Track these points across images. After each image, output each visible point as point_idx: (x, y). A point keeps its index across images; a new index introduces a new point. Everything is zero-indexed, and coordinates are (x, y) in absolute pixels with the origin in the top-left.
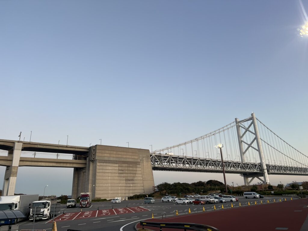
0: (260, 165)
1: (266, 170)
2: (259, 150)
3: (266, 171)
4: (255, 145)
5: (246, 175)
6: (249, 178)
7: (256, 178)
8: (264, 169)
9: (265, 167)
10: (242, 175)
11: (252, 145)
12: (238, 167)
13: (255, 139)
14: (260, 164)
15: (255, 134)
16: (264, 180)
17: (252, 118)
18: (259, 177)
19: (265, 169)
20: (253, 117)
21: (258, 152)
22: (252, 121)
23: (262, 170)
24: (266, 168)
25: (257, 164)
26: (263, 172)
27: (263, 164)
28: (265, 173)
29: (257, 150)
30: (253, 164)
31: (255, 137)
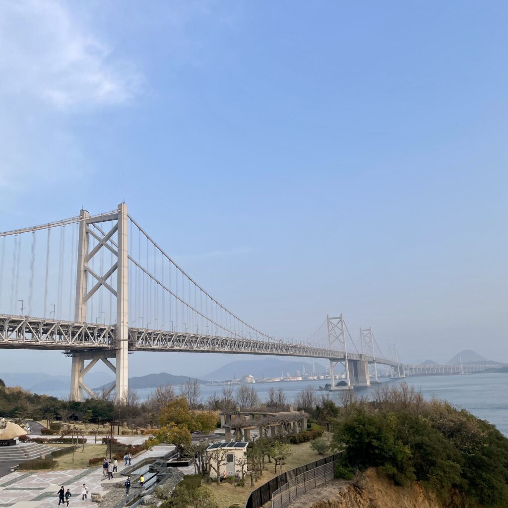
0: (112, 330)
1: (126, 343)
2: (118, 294)
3: (124, 345)
5: (78, 354)
6: (84, 361)
7: (100, 360)
8: (122, 338)
9: (124, 334)
10: (69, 353)
11: (108, 281)
13: (115, 267)
14: (113, 328)
15: (118, 254)
16: (115, 366)
17: (117, 216)
18: (108, 359)
19: (124, 340)
20: (120, 213)
21: (115, 298)
22: (116, 222)
23: (115, 342)
24: (126, 337)
25: (106, 327)
26: (116, 348)
27: (122, 328)
28: (122, 350)
29: (115, 294)
30: (94, 328)
31: (117, 263)
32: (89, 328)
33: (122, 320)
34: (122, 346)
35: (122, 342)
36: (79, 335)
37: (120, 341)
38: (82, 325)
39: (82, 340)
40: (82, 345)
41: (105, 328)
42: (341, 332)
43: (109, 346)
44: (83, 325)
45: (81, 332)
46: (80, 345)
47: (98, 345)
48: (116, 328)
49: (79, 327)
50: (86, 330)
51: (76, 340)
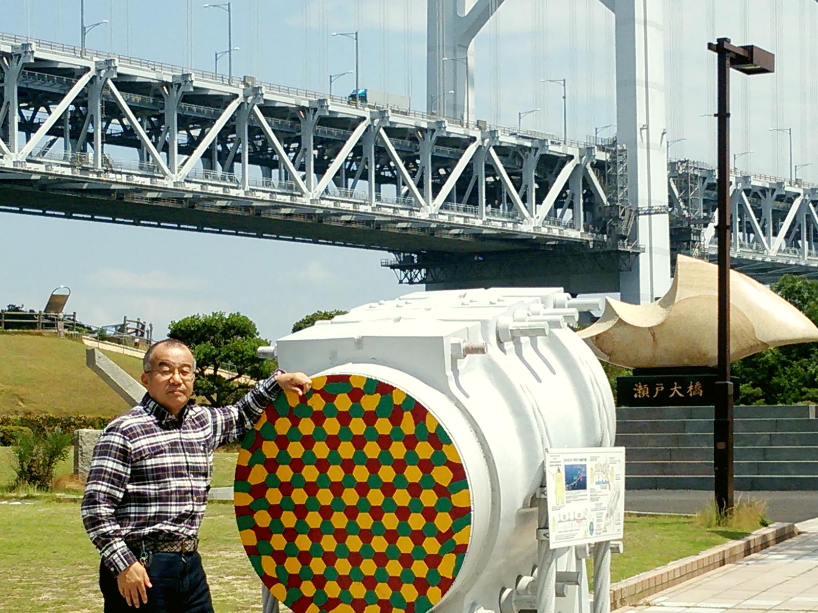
0: (599, 166)
1: (661, 224)
3: (654, 234)
8: (643, 204)
9: (650, 186)
12: (321, 170)
14: (602, 156)
19: (649, 213)
24: (661, 198)
25: (573, 151)
27: (641, 153)
28: (643, 259)
30: (524, 148)
32: (502, 151)
33: (641, 121)
35: (643, 220)
37: (637, 213)
38: (472, 134)
39: (474, 200)
40: (478, 223)
41: (570, 152)
43: (588, 237)
44: (477, 134)
45: (469, 166)
46: (471, 222)
47: (544, 231)
48: (613, 157)
49: (461, 144)
50: (490, 157)
51: (449, 199)
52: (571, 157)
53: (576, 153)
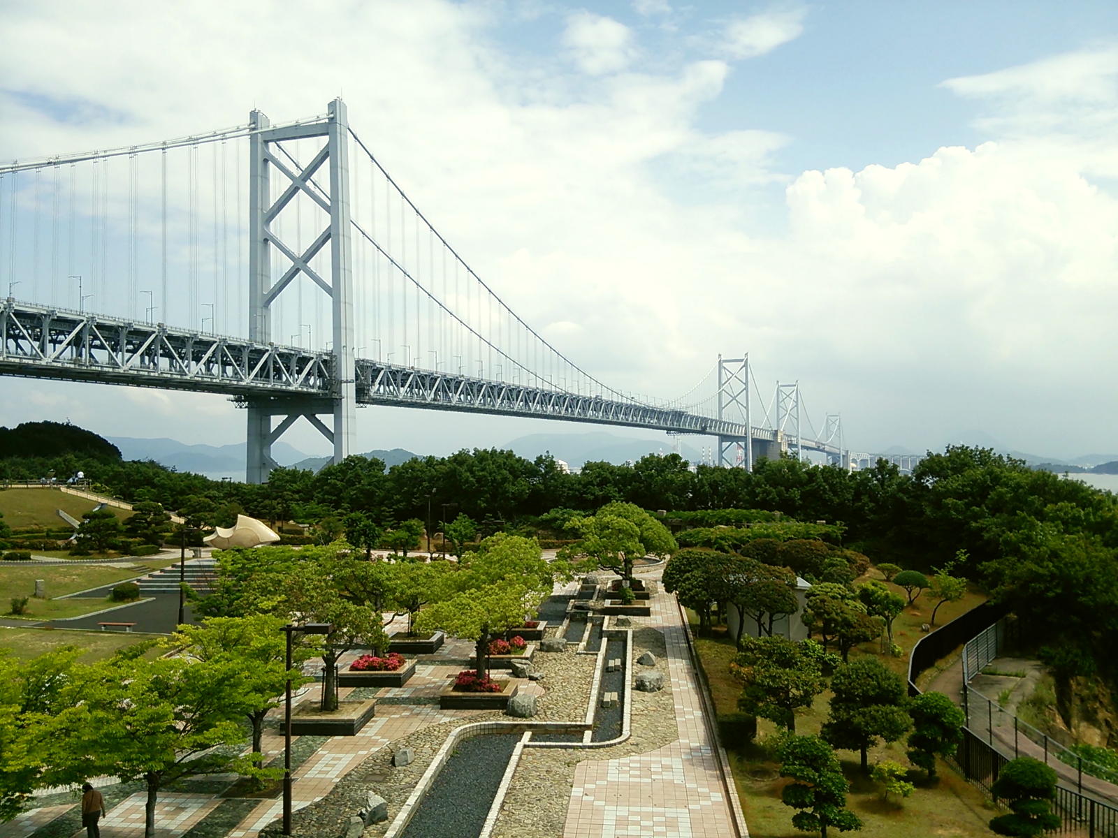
0: (325, 362)
1: (352, 388)
2: (333, 291)
3: (349, 391)
4: (322, 263)
5: (259, 402)
6: (272, 417)
7: (302, 416)
8: (344, 379)
9: (347, 371)
10: (241, 401)
13: (326, 237)
14: (325, 357)
15: (332, 208)
16: (333, 432)
17: (327, 128)
18: (317, 416)
19: (347, 382)
20: (334, 122)
22: (324, 140)
23: (332, 384)
24: (352, 376)
26: (335, 396)
27: (343, 357)
28: (344, 401)
29: (329, 291)
30: (291, 354)
31: (330, 227)
32: (281, 355)
33: (343, 344)
34: (344, 394)
35: (344, 385)
36: (262, 369)
37: (341, 382)
38: (267, 348)
39: (268, 376)
40: (269, 386)
41: (312, 356)
42: (744, 387)
43: (320, 391)
44: (269, 348)
45: (266, 362)
46: (266, 385)
47: (300, 389)
48: (331, 358)
49: (262, 353)
50: (275, 358)
51: (256, 376)
52: (312, 358)
53: (315, 357)
